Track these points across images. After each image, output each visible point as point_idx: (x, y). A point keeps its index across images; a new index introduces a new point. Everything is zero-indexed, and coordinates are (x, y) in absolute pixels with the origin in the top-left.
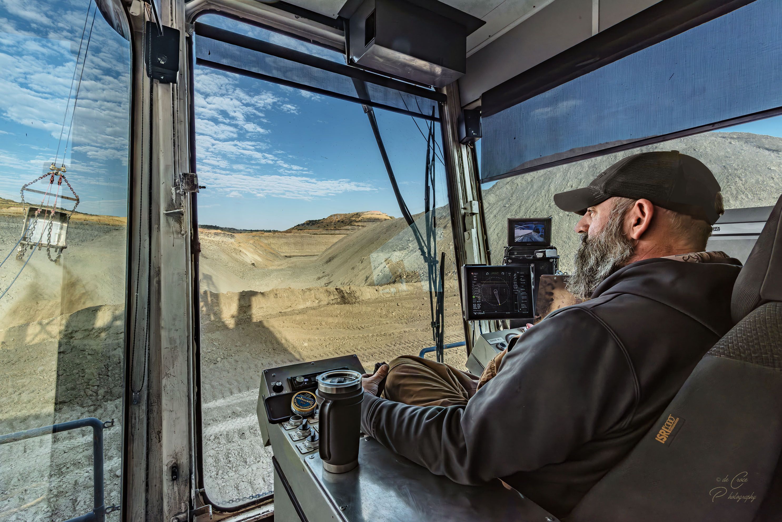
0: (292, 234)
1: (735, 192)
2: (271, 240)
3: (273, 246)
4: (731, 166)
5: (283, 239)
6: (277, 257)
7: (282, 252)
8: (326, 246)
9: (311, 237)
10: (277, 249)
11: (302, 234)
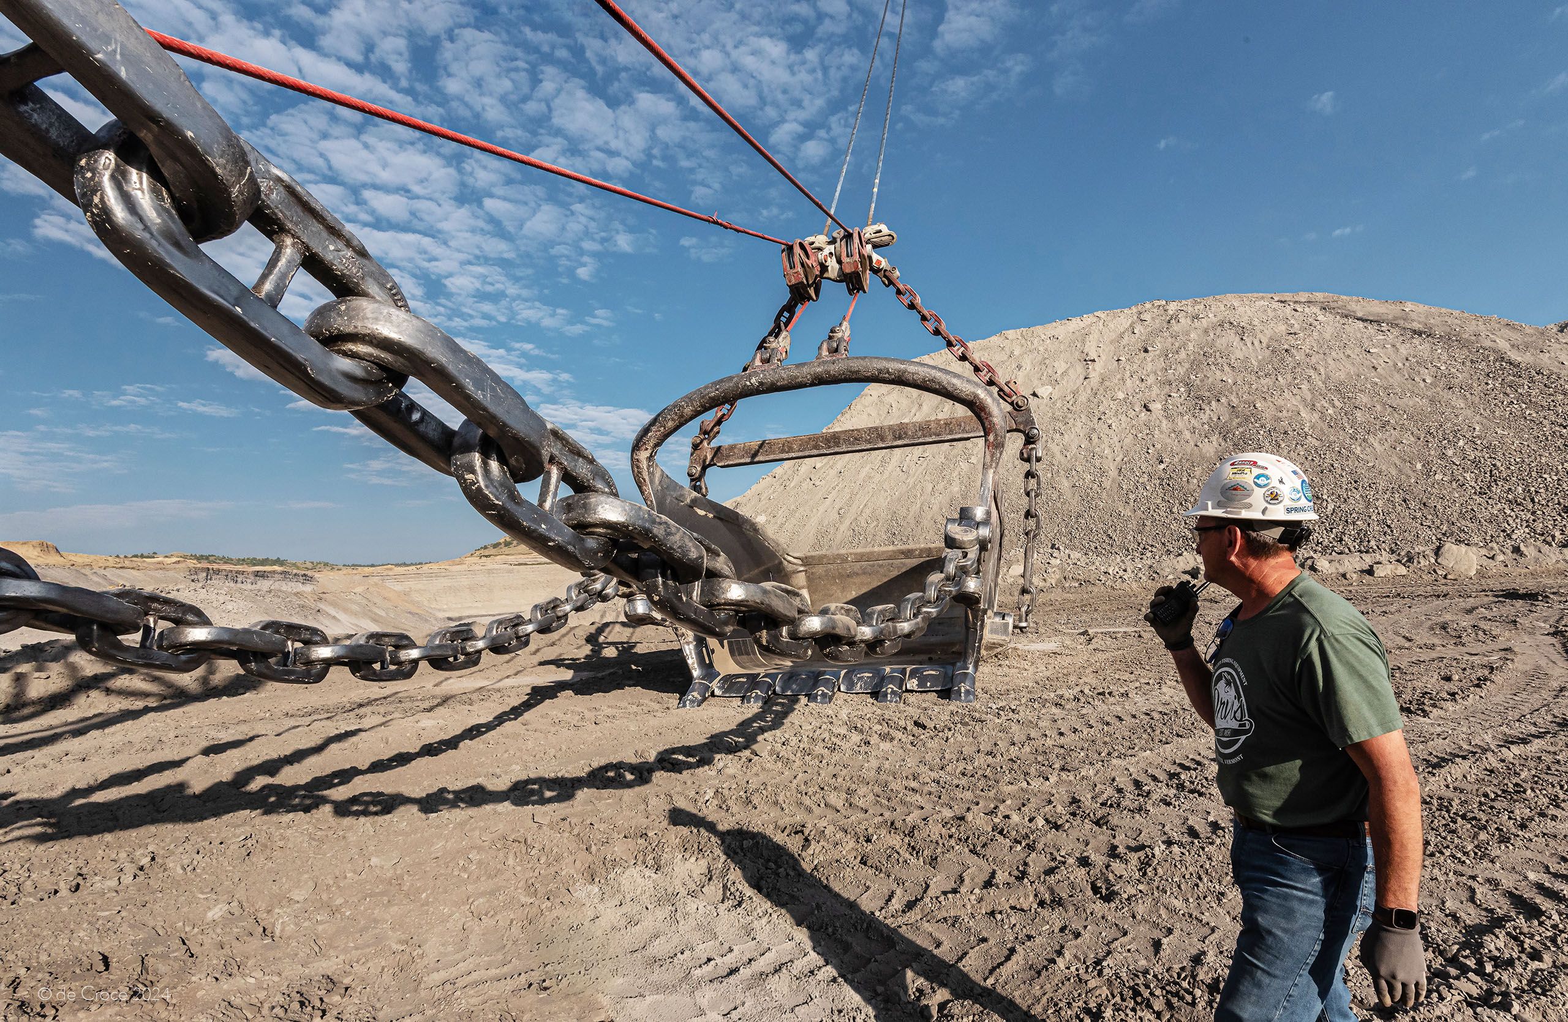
0: (464, 567)
1: (1309, 397)
2: (412, 584)
3: (416, 597)
4: (1299, 349)
5: (442, 580)
6: (426, 620)
7: (439, 610)
8: (549, 590)
9: (510, 572)
10: (426, 603)
11: (490, 566)
